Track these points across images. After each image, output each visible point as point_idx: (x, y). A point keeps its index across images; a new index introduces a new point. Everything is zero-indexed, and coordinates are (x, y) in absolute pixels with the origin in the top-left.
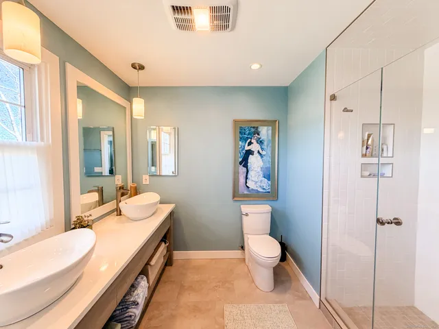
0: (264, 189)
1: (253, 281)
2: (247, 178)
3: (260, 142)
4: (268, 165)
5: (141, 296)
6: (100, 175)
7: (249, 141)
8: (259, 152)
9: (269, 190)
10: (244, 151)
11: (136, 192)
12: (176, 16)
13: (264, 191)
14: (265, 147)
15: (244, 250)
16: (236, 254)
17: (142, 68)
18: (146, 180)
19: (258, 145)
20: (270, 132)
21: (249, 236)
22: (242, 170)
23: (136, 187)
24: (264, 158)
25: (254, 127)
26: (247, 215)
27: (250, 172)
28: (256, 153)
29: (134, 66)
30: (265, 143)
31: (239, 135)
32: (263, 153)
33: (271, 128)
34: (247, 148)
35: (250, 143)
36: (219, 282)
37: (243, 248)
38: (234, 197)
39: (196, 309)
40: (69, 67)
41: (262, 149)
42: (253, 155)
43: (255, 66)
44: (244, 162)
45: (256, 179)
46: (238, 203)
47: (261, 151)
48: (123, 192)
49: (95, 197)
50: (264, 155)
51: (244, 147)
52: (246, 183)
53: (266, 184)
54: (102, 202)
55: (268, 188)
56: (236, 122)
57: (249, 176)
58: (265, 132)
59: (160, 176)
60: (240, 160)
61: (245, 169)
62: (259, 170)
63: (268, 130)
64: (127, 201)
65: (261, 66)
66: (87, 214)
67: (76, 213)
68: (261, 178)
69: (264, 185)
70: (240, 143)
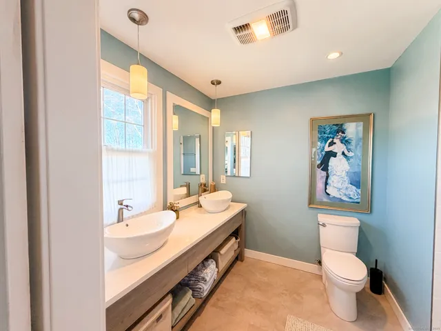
0: (351, 198)
1: (328, 303)
2: (326, 184)
3: (345, 141)
4: (357, 170)
5: (209, 275)
6: (194, 174)
7: (329, 141)
8: (343, 153)
9: (359, 200)
10: (324, 153)
11: (215, 189)
12: (239, 34)
13: (351, 200)
14: (352, 147)
15: (321, 265)
16: (311, 268)
17: (219, 83)
18: (223, 180)
19: (342, 145)
20: (361, 128)
21: (328, 251)
22: (320, 174)
23: (215, 185)
24: (352, 160)
25: (337, 125)
26: (324, 225)
27: (330, 177)
28: (339, 154)
29: (213, 83)
30: (353, 143)
31: (317, 135)
32: (350, 154)
33: (362, 123)
34: (327, 149)
35: (332, 144)
36: (286, 290)
37: (320, 263)
38: (310, 204)
39: (258, 307)
40: (169, 94)
41: (349, 150)
42: (335, 156)
43: (334, 56)
44: (324, 165)
45: (339, 186)
46: (315, 211)
47: (346, 152)
48: (204, 189)
49: (184, 190)
50: (352, 157)
51: (324, 148)
52: (326, 189)
53: (353, 192)
54: (189, 195)
55: (356, 198)
56: (313, 120)
57: (329, 181)
58: (352, 129)
59: (238, 176)
60: (319, 162)
61: (324, 174)
62: (344, 174)
63: (357, 126)
64: (206, 196)
65: (341, 54)
66: (177, 202)
67: (170, 200)
68: (347, 184)
69: (351, 193)
70: (319, 143)
